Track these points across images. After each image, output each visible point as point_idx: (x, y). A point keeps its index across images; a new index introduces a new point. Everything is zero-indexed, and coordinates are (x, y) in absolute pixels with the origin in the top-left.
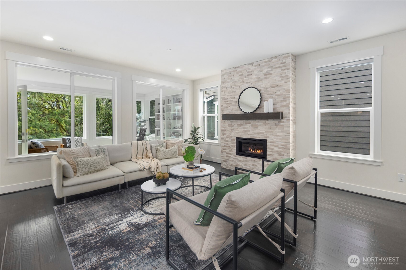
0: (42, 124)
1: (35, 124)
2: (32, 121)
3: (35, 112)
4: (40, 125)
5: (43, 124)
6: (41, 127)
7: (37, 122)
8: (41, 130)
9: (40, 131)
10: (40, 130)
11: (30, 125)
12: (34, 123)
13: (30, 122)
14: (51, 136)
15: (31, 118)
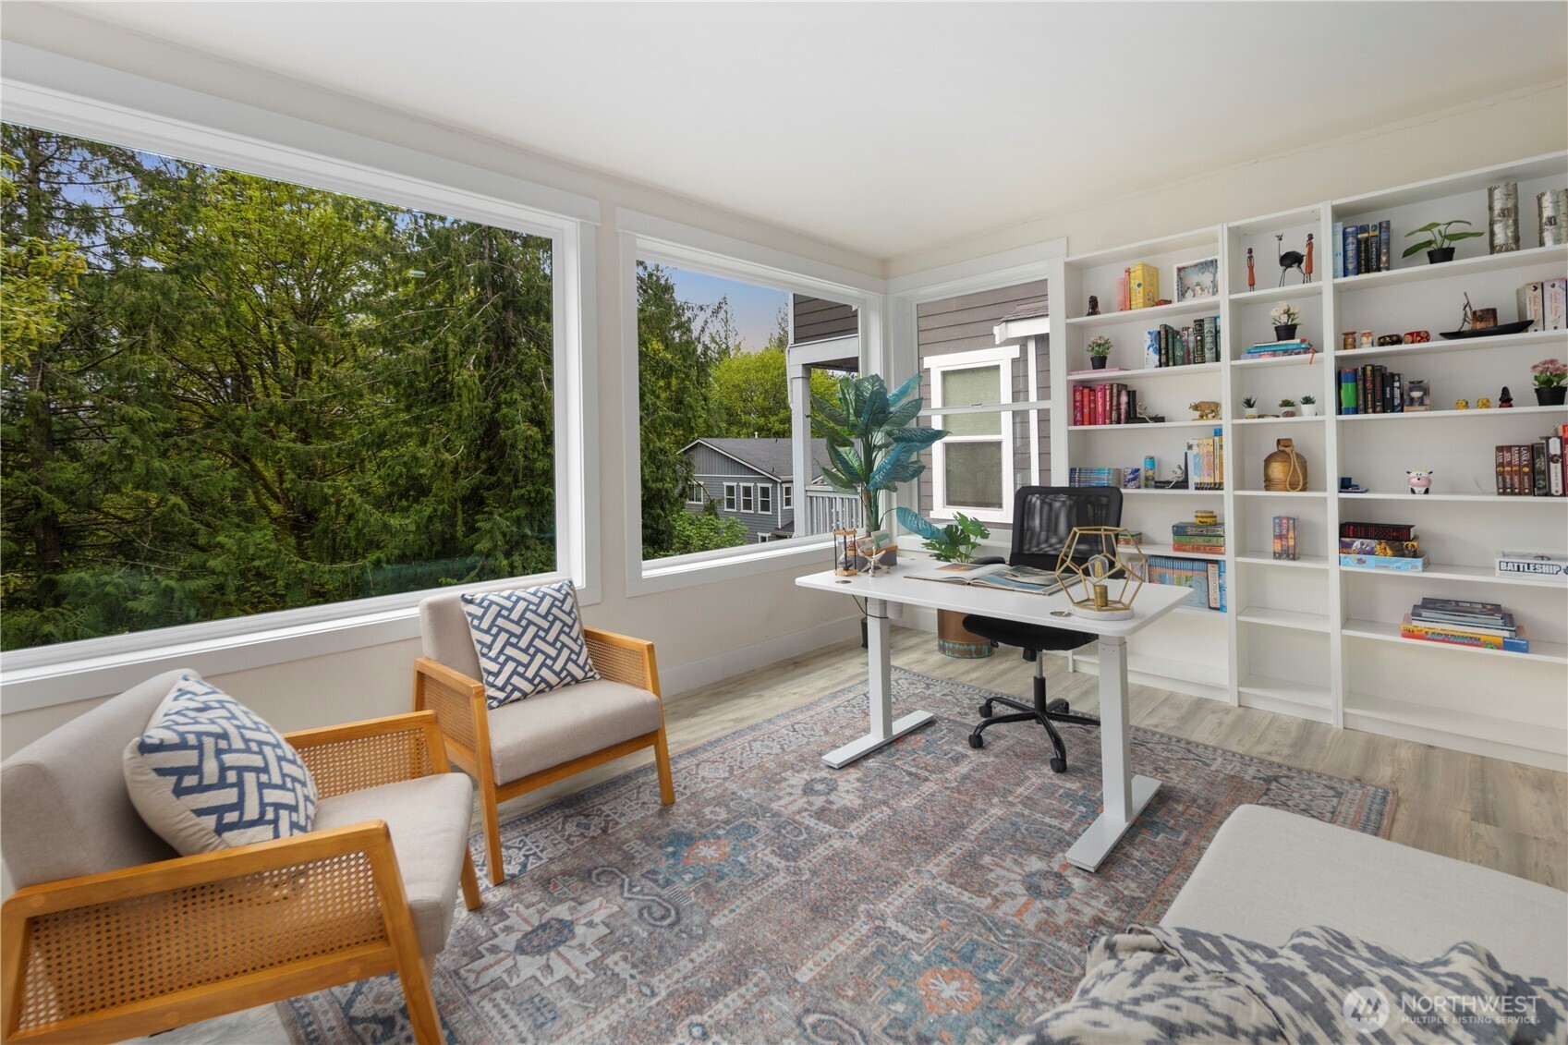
0: (177, 469)
1: (145, 471)
2: (130, 458)
3: (146, 414)
4: (170, 475)
5: (185, 470)
6: (174, 484)
7: (156, 464)
8: (174, 499)
9: (170, 503)
10: (168, 500)
11: (120, 476)
12: (139, 468)
13: (121, 462)
14: (223, 528)
15: (125, 441)
